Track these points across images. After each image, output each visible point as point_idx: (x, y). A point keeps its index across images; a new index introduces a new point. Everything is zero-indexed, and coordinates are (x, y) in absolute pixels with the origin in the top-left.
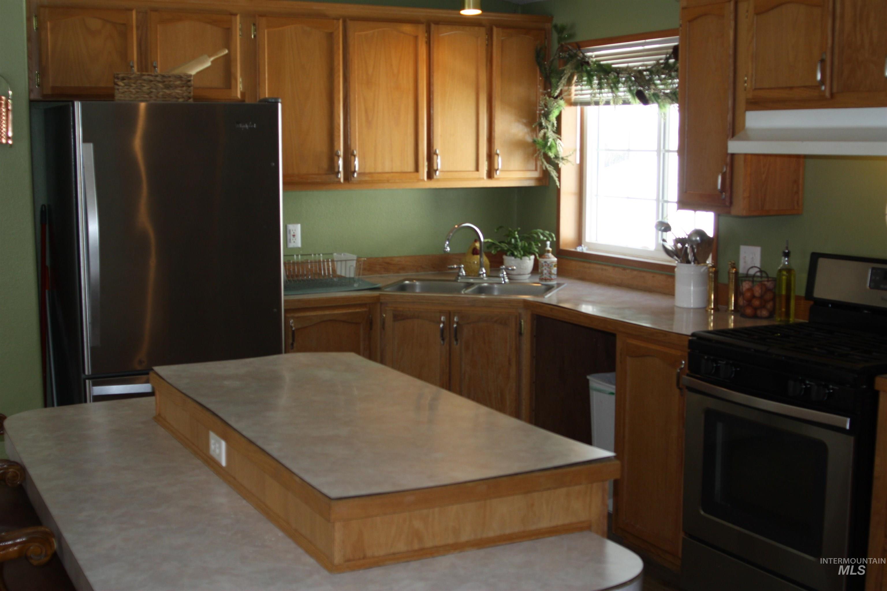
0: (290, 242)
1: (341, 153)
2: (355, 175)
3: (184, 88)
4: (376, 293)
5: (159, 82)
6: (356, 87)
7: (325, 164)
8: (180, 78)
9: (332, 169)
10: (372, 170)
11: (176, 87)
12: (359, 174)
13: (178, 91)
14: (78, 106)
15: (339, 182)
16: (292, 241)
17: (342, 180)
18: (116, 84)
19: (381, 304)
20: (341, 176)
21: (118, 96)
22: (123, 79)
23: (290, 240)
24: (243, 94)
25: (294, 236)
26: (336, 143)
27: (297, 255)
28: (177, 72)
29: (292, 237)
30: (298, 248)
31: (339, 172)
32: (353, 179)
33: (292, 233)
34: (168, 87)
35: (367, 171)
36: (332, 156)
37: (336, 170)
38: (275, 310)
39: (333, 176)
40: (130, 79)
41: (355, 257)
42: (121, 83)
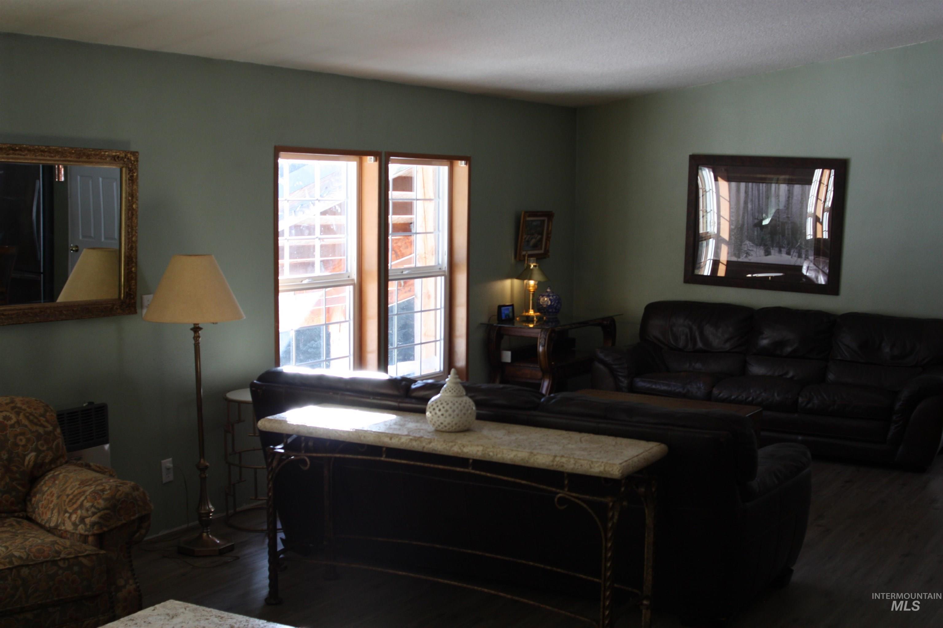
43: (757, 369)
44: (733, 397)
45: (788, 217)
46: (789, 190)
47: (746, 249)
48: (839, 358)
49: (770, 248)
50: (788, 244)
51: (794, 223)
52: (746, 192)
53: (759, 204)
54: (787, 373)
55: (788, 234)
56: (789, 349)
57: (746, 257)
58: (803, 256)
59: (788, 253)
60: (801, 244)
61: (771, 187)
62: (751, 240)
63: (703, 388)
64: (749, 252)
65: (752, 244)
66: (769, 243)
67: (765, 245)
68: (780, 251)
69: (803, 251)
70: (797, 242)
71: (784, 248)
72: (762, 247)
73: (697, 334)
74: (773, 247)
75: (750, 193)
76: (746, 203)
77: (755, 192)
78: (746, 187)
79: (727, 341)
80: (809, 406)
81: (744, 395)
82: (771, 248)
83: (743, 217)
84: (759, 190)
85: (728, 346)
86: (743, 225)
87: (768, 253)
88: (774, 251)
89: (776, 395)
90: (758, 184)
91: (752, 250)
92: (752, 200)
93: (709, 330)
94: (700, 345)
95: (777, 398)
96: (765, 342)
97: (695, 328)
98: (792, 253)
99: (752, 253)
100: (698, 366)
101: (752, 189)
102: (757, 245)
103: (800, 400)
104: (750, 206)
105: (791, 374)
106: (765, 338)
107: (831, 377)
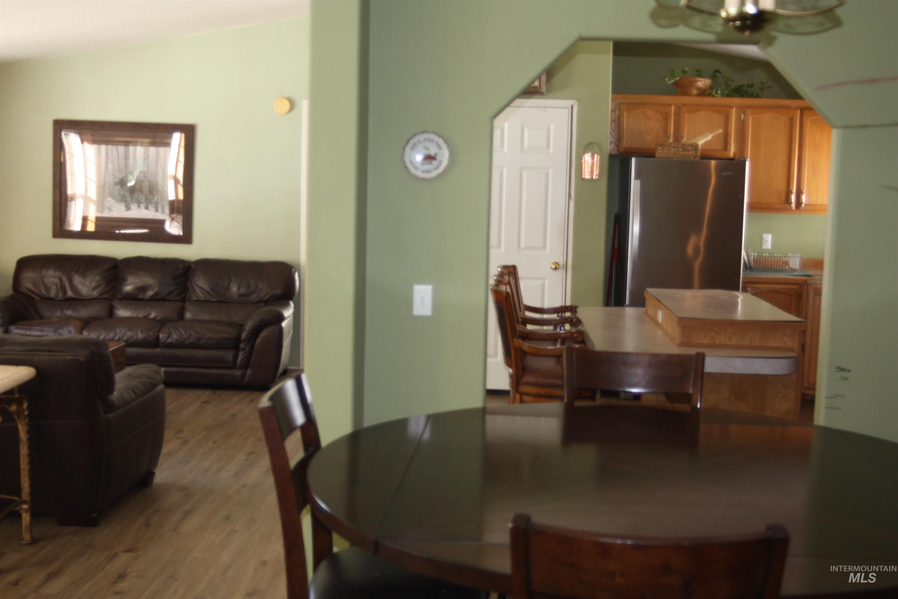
0: (764, 245)
1: (794, 191)
2: (803, 205)
3: (694, 151)
4: (805, 278)
5: (680, 147)
6: (807, 152)
7: (783, 198)
8: (691, 145)
9: (788, 201)
10: (814, 203)
11: (689, 151)
12: (805, 205)
13: (690, 153)
14: (633, 160)
15: (791, 209)
16: (765, 244)
17: (794, 208)
18: (657, 148)
19: (808, 284)
20: (793, 205)
21: (657, 155)
22: (660, 145)
23: (764, 244)
24: (734, 154)
25: (766, 241)
26: (791, 185)
27: (766, 253)
28: (692, 141)
29: (765, 242)
30: (768, 250)
31: (791, 203)
32: (801, 207)
33: (765, 240)
34: (685, 150)
35: (811, 203)
36: (788, 193)
37: (790, 202)
38: (736, 280)
39: (788, 206)
40: (664, 145)
41: (799, 256)
42: (659, 148)
43: (122, 313)
44: (101, 337)
45: (145, 176)
46: (145, 152)
47: (108, 205)
48: (195, 298)
49: (129, 204)
50: (146, 200)
51: (150, 181)
52: (107, 154)
53: (118, 164)
54: (150, 314)
55: (146, 191)
56: (150, 293)
57: (109, 212)
58: (160, 210)
59: (147, 208)
60: (158, 199)
61: (128, 149)
62: (113, 197)
63: (73, 331)
64: (111, 207)
65: (113, 201)
66: (129, 199)
67: (126, 201)
68: (139, 206)
69: (160, 206)
70: (154, 198)
71: (142, 203)
72: (123, 204)
73: (67, 284)
74: (132, 202)
75: (110, 154)
76: (107, 164)
77: (115, 154)
78: (107, 150)
79: (94, 289)
80: (170, 340)
81: (111, 335)
82: (131, 204)
83: (105, 177)
84: (118, 153)
85: (95, 294)
86: (105, 184)
87: (128, 208)
88: (134, 207)
89: (139, 333)
90: (117, 146)
91: (114, 206)
92: (112, 162)
93: (77, 280)
94: (70, 294)
95: (140, 335)
96: (128, 288)
97: (64, 278)
98: (149, 208)
99: (114, 209)
100: (69, 312)
101: (112, 151)
102: (118, 201)
103: (161, 336)
104: (110, 166)
105: (153, 315)
106: (129, 285)
107: (188, 315)
